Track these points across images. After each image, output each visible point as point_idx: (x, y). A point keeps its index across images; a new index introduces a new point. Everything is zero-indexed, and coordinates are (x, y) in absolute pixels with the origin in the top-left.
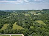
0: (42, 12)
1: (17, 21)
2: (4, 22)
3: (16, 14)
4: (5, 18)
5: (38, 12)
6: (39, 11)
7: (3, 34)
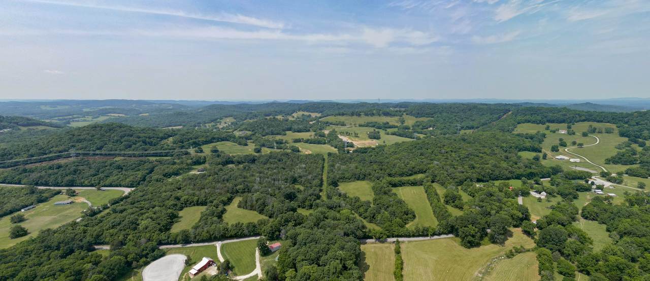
0: (410, 121)
1: (247, 190)
2: (178, 199)
3: (242, 142)
4: (177, 174)
5: (386, 126)
6: (393, 121)
7: (188, 246)
